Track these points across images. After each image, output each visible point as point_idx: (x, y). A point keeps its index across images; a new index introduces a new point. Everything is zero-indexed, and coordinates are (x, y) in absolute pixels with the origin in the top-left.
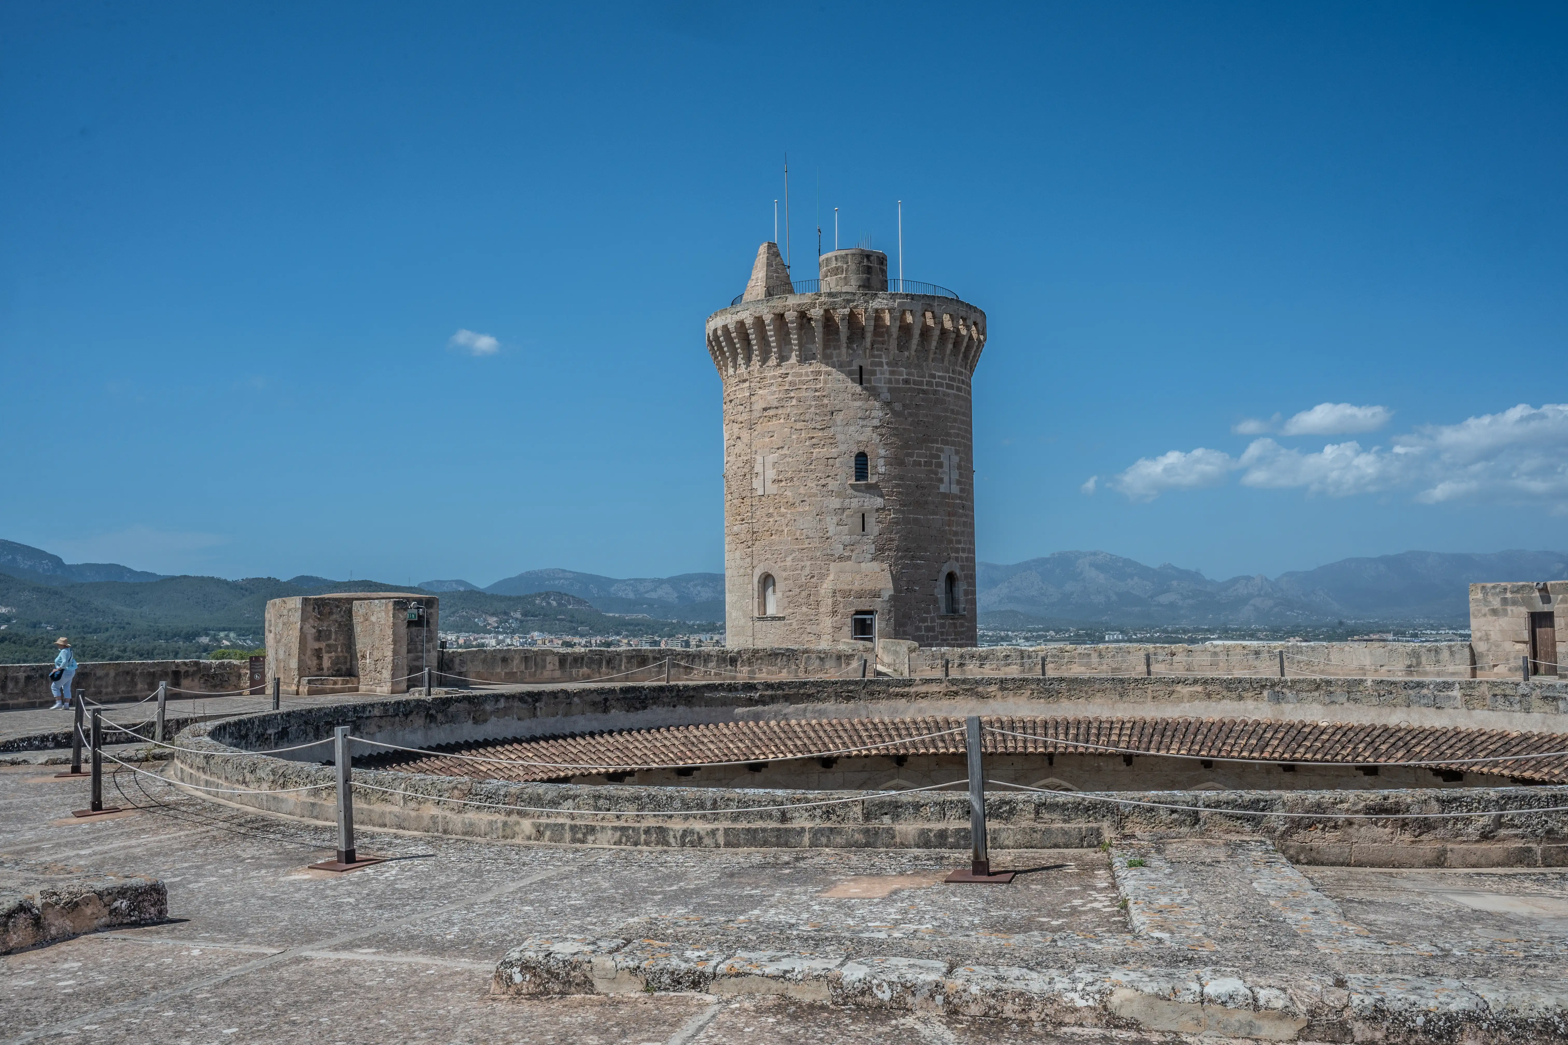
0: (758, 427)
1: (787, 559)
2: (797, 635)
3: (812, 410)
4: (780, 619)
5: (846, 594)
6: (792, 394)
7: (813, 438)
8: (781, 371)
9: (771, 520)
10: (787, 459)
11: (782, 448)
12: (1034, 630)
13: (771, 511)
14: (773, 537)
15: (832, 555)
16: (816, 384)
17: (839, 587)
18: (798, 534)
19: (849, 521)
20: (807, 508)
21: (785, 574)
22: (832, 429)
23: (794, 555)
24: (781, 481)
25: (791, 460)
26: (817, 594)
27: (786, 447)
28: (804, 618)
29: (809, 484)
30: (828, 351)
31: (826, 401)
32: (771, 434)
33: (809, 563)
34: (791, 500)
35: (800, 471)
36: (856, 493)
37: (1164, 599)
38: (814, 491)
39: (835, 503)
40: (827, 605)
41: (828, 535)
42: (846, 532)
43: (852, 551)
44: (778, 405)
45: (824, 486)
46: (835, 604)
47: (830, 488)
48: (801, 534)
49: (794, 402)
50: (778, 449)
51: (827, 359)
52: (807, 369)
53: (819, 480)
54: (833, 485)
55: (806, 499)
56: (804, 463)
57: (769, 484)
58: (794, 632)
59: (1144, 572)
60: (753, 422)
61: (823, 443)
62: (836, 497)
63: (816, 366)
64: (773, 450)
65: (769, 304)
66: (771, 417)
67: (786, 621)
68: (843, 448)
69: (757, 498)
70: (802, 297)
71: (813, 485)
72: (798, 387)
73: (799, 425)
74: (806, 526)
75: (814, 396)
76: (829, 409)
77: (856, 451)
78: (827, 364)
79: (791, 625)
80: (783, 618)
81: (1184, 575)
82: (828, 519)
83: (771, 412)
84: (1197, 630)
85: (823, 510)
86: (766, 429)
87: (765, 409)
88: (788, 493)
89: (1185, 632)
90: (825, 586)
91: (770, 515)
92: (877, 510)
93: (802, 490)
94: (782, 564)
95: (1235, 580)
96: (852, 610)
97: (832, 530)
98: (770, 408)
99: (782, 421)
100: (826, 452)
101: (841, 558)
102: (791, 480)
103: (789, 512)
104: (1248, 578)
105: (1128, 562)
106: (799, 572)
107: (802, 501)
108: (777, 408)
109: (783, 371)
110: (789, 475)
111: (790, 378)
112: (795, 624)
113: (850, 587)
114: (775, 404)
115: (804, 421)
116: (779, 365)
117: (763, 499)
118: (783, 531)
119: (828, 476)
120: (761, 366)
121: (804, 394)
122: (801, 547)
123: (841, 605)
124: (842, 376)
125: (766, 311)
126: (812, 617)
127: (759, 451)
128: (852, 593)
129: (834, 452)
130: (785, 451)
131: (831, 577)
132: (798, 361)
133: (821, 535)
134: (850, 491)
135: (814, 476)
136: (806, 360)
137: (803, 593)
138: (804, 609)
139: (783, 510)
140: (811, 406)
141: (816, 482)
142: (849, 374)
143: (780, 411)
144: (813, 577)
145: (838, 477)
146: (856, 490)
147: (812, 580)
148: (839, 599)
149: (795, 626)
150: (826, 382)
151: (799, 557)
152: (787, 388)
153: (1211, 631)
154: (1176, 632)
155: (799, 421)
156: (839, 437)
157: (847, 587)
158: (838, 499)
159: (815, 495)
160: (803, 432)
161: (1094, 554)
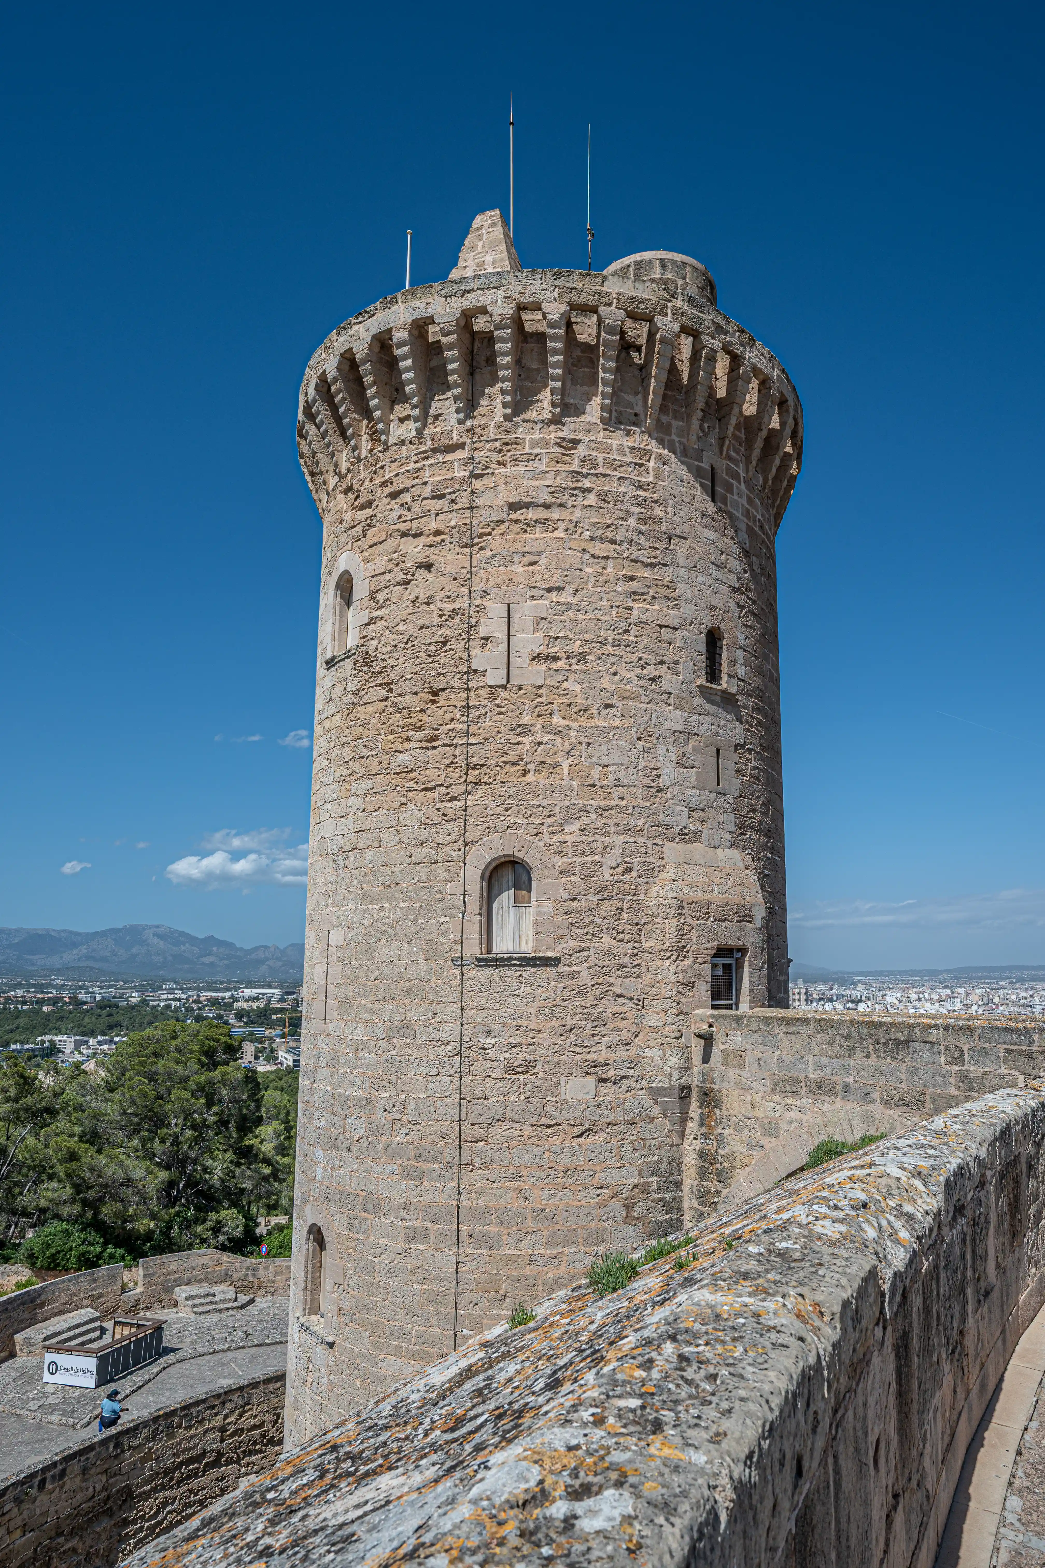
0: (495, 543)
1: (568, 828)
2: (591, 1000)
3: (632, 522)
4: (546, 962)
5: (702, 910)
6: (587, 483)
7: (632, 578)
8: (560, 434)
9: (526, 740)
10: (571, 614)
11: (560, 589)
12: (106, 981)
13: (526, 719)
14: (530, 777)
15: (668, 827)
16: (640, 474)
17: (689, 895)
18: (596, 772)
19: (697, 759)
20: (617, 722)
21: (560, 862)
22: (670, 570)
23: (585, 820)
24: (556, 659)
25: (580, 616)
26: (637, 907)
27: (570, 589)
28: (608, 961)
29: (623, 672)
30: (664, 419)
31: (658, 512)
32: (529, 558)
33: (619, 840)
34: (579, 700)
35: (604, 643)
36: (708, 706)
37: (207, 960)
38: (633, 687)
39: (674, 719)
40: (663, 933)
41: (661, 783)
42: (693, 781)
43: (703, 822)
44: (550, 500)
45: (652, 680)
46: (682, 931)
47: (665, 686)
48: (605, 776)
49: (592, 499)
50: (549, 590)
51: (661, 432)
52: (617, 439)
53: (643, 668)
54: (669, 682)
55: (614, 701)
56: (612, 627)
57: (522, 662)
58: (581, 992)
59: (193, 940)
60: (477, 531)
61: (651, 592)
62: (676, 708)
63: (639, 439)
64: (537, 593)
65: (561, 282)
66: (529, 525)
67: (561, 968)
68: (688, 611)
69: (484, 693)
70: (639, 285)
71: (632, 675)
72: (601, 470)
73: (599, 549)
74: (615, 758)
75: (637, 497)
76: (664, 527)
77: (708, 623)
78: (661, 442)
79: (574, 976)
80: (556, 961)
81: (222, 943)
82: (661, 750)
83: (531, 514)
84: (230, 982)
85: (652, 729)
86: (518, 547)
87: (514, 507)
88: (570, 685)
89: (221, 983)
90: (655, 891)
91: (526, 730)
92: (737, 746)
93: (606, 682)
94: (555, 838)
95: (257, 949)
96: (712, 945)
97: (668, 774)
98: (527, 505)
99: (559, 533)
100: (657, 611)
101: (684, 835)
102: (582, 657)
103: (575, 725)
104: (266, 947)
105: (182, 934)
106: (597, 858)
107: (607, 706)
108: (547, 506)
109: (566, 433)
110: (576, 647)
111: (581, 450)
112: (585, 973)
113: (707, 896)
114: (544, 496)
115: (613, 542)
116: (556, 421)
117: (503, 694)
118: (558, 765)
119: (662, 663)
120: (507, 418)
121: (615, 487)
122: (602, 803)
123: (694, 934)
124: (685, 474)
125: (550, 295)
126: (626, 960)
127: (494, 592)
128: (712, 908)
129: (673, 616)
130: (566, 596)
131: (669, 873)
132: (603, 420)
133: (647, 781)
134: (699, 700)
135: (634, 658)
136: (621, 423)
137: (606, 905)
138: (607, 940)
139: (556, 720)
140: (629, 515)
141: (638, 671)
142: (698, 473)
143: (555, 514)
144: (629, 870)
145: (680, 668)
146: (708, 700)
147: (627, 878)
148: (689, 920)
149: (584, 978)
150: (657, 476)
151: (599, 824)
152: (575, 467)
153: (241, 982)
154: (215, 982)
155: (602, 540)
156: (681, 588)
157: (701, 896)
158: (678, 712)
159: (636, 697)
160: (610, 563)
161: (158, 927)
